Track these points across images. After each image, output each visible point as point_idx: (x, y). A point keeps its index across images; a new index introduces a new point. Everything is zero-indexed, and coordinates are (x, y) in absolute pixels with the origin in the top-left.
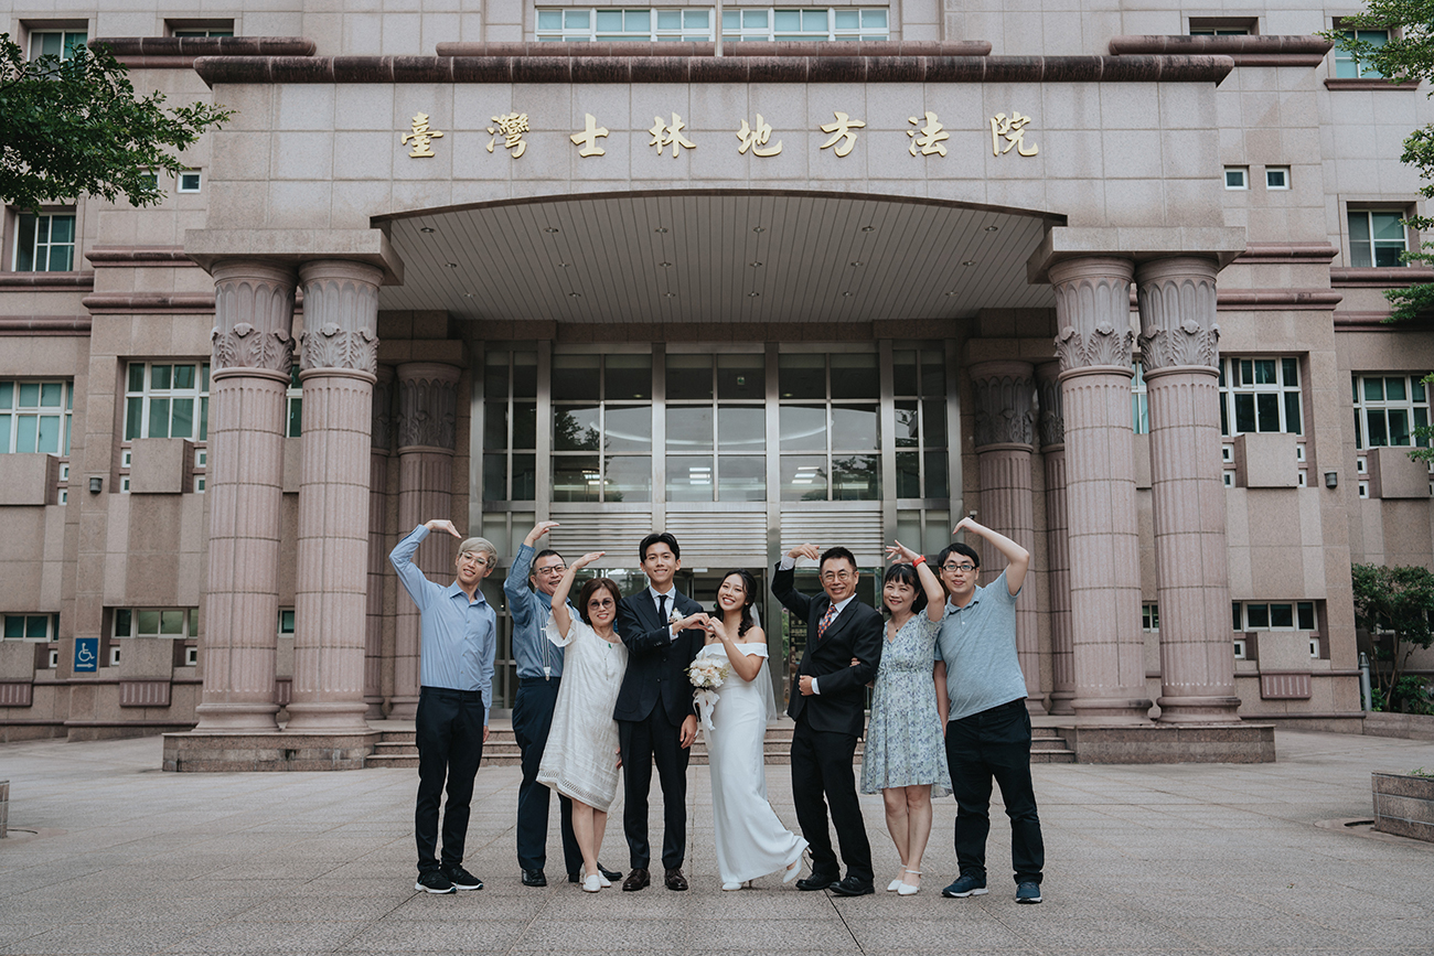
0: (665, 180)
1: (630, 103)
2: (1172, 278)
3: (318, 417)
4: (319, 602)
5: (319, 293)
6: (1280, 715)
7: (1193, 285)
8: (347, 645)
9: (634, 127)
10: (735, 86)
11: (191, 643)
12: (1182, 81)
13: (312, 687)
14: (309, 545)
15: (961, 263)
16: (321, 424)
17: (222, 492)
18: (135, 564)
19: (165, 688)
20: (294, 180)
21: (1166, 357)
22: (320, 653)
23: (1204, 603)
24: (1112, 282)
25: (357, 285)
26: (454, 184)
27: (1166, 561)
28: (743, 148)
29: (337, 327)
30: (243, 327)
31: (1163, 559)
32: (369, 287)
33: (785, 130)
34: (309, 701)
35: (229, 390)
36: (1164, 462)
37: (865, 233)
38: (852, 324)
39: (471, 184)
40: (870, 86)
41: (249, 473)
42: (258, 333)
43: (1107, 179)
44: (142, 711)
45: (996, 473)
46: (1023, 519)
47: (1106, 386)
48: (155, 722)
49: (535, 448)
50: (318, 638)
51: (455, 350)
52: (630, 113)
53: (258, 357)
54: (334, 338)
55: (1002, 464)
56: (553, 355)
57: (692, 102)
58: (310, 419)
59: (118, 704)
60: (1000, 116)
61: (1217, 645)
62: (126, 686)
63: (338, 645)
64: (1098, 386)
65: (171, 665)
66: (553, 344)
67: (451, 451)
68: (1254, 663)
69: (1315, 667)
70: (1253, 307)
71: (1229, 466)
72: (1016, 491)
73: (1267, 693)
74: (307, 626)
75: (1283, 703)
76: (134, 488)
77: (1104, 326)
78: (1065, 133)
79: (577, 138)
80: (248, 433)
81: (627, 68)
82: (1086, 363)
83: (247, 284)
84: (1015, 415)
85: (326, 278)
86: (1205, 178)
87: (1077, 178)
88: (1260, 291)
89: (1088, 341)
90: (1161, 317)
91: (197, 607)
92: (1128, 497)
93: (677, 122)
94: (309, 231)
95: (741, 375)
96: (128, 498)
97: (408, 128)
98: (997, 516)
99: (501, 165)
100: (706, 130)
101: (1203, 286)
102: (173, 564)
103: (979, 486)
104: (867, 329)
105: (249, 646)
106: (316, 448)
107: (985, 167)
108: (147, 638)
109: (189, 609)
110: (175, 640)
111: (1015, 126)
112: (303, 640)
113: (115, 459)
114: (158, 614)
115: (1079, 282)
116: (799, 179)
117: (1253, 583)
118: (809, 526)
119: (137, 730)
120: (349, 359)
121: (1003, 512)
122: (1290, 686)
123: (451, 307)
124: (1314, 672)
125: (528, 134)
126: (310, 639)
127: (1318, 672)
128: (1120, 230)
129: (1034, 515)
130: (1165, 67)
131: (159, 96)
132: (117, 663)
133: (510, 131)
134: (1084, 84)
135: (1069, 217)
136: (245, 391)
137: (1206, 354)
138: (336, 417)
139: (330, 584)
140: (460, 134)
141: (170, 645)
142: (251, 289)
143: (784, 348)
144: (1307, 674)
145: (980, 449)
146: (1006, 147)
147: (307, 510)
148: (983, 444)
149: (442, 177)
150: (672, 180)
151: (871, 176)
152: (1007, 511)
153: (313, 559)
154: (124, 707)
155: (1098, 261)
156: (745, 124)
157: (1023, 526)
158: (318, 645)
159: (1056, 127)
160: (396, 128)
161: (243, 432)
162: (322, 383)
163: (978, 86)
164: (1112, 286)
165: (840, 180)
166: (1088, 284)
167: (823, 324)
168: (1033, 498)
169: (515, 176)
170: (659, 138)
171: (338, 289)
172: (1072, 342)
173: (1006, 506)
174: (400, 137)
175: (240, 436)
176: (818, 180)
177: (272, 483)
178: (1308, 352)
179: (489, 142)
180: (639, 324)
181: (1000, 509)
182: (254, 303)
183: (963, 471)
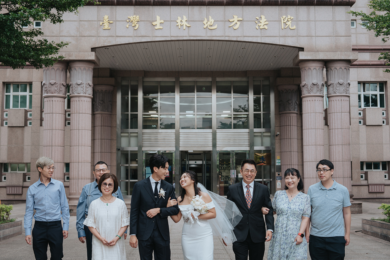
0: (181, 37)
1: (170, 12)
2: (336, 67)
3: (76, 109)
4: (77, 165)
5: (75, 71)
6: (374, 198)
7: (342, 69)
8: (86, 178)
9: (172, 20)
10: (202, 7)
11: (28, 174)
12: (340, 6)
13: (76, 191)
14: (74, 148)
15: (274, 56)
16: (77, 111)
17: (47, 132)
18: (10, 150)
19: (21, 189)
20: (68, 36)
21: (333, 91)
22: (78, 181)
23: (343, 166)
24: (317, 68)
25: (87, 68)
26: (117, 38)
27: (332, 153)
28: (205, 27)
29: (81, 82)
30: (52, 82)
31: (331, 153)
32: (91, 69)
33: (218, 21)
34: (75, 195)
35: (49, 101)
36: (332, 123)
37: (243, 49)
38: (240, 71)
39: (122, 38)
40: (244, 7)
41: (55, 126)
42: (57, 84)
43: (317, 36)
44: (13, 196)
45: (285, 120)
46: (294, 135)
47: (315, 100)
48: (18, 199)
49: (137, 112)
50: (77, 176)
51: (112, 81)
52: (170, 15)
53: (57, 91)
54: (80, 85)
55: (287, 118)
56: (143, 81)
57: (189, 12)
58: (73, 110)
59: (6, 194)
60: (284, 17)
61: (346, 179)
62: (8, 188)
63: (83, 178)
64: (312, 100)
65: (22, 181)
66: (143, 78)
67: (111, 113)
68: (367, 181)
69: (386, 183)
70: (370, 67)
71: (361, 118)
72: (292, 126)
73: (371, 191)
74: (74, 173)
75: (376, 194)
76: (9, 125)
77: (315, 82)
78: (304, 22)
79: (154, 23)
80: (55, 114)
81: (170, 2)
82: (309, 93)
83: (53, 68)
84: (292, 102)
85: (78, 67)
86: (346, 36)
87: (307, 36)
88: (372, 61)
89: (310, 86)
90: (332, 79)
91: (30, 163)
92: (321, 134)
93: (185, 18)
94: (73, 53)
95: (204, 87)
96: (7, 127)
97: (102, 20)
98: (286, 134)
99: (131, 32)
100: (194, 21)
101: (345, 69)
102: (22, 149)
103: (280, 124)
104: (245, 73)
105: (56, 178)
106: (75, 119)
107: (279, 33)
108: (14, 173)
109: (27, 163)
110: (23, 173)
111: (288, 20)
112: (72, 177)
113: (2, 115)
114: (17, 165)
115: (308, 68)
116: (222, 36)
117: (367, 156)
118: (226, 137)
119: (12, 202)
120: (85, 92)
121: (288, 133)
122: (378, 188)
123: (110, 67)
124: (385, 184)
125: (139, 22)
126: (75, 176)
127: (387, 184)
128: (320, 52)
129: (298, 134)
130: (335, 2)
131: (53, 42)
132: (5, 180)
133: (134, 21)
134: (310, 6)
135: (304, 48)
136: (54, 101)
137: (345, 90)
138: (81, 109)
139: (80, 160)
140: (118, 22)
141: (22, 175)
142: (55, 70)
143: (218, 79)
144: (383, 185)
145: (281, 113)
146: (286, 26)
147: (73, 138)
148: (281, 111)
149: (113, 35)
150: (183, 36)
151: (244, 35)
152: (289, 133)
153: (75, 152)
154: (8, 195)
155: (313, 62)
156: (206, 19)
157: (294, 138)
158: (77, 178)
159: (301, 20)
160: (99, 20)
161: (53, 114)
162: (77, 99)
163: (278, 7)
164: (317, 69)
165: (235, 36)
166: (310, 69)
167: (230, 71)
168: (297, 128)
169: (135, 35)
170: (179, 23)
171: (81, 70)
172: (305, 87)
173: (289, 131)
174: (100, 23)
175: (52, 115)
176: (228, 36)
177: (62, 129)
178: (387, 81)
179: (127, 24)
180: (171, 71)
181: (286, 132)
182: (56, 74)
183: (275, 119)
